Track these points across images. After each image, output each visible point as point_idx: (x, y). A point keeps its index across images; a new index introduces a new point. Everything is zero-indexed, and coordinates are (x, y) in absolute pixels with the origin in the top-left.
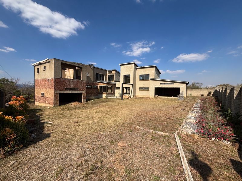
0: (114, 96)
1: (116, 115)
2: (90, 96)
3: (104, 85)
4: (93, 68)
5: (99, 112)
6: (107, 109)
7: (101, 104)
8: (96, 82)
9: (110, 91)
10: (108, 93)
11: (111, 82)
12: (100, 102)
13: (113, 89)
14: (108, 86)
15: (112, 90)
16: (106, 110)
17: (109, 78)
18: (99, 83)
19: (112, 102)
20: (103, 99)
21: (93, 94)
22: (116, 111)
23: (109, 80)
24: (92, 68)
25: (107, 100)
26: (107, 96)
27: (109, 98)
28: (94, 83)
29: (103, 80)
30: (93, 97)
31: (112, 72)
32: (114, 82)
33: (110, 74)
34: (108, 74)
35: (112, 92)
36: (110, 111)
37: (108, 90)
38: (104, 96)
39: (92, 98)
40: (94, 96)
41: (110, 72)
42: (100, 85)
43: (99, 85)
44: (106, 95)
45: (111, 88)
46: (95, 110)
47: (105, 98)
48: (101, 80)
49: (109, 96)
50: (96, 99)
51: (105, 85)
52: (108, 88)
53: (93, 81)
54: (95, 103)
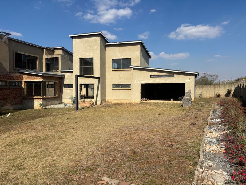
0: (61, 103)
1: (57, 148)
2: (3, 106)
3: (36, 80)
4: (7, 41)
5: (17, 144)
6: (38, 134)
7: (27, 123)
8: (17, 74)
9: (51, 92)
10: (47, 96)
11: (54, 72)
12: (27, 119)
13: (57, 87)
14: (46, 82)
15: (56, 90)
16: (36, 137)
17: (47, 65)
18: (25, 77)
19: (54, 115)
20: (36, 110)
21: (10, 101)
22: (60, 139)
23: (48, 70)
24: (5, 42)
25: (44, 113)
26: (45, 103)
27: (49, 107)
28: (12, 74)
29: (34, 68)
30: (11, 108)
31: (56, 51)
32: (59, 73)
33: (50, 57)
34: (45, 56)
35: (55, 95)
36: (45, 138)
37: (47, 91)
38: (37, 103)
39: (8, 109)
40: (12, 105)
41: (51, 51)
42: (26, 79)
43: (24, 81)
44: (41, 101)
45: (53, 86)
46: (8, 140)
47: (40, 108)
48: (29, 68)
49: (50, 103)
50: (18, 112)
51: (40, 79)
52: (45, 86)
53: (8, 70)
54: (12, 121)
